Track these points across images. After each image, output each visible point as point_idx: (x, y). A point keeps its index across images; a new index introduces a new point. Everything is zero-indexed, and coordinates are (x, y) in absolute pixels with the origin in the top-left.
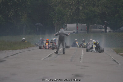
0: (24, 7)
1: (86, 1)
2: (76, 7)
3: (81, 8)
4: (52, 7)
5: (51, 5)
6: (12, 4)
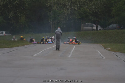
0: (23, 9)
6: (11, 6)
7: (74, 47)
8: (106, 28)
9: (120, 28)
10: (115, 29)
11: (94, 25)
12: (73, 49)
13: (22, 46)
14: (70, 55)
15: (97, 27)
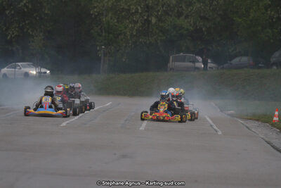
0: (38, 18)
1: (163, 7)
2: (143, 17)
3: (154, 20)
4: (93, 16)
5: (91, 12)
6: (13, 12)
9: (256, 65)
10: (246, 67)
11: (197, 57)
14: (144, 125)
15: (205, 63)
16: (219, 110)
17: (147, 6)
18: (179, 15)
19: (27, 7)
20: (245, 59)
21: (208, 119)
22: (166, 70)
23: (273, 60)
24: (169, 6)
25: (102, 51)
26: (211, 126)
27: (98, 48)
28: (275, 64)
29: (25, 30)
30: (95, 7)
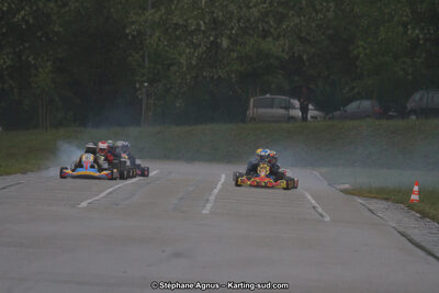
0: (44, 39)
1: (239, 21)
2: (208, 38)
3: (225, 43)
4: (130, 37)
5: (127, 31)
6: (4, 30)
7: (223, 176)
8: (337, 113)
9: (383, 114)
10: (368, 116)
11: (292, 101)
12: (219, 186)
13: (39, 169)
14: (209, 206)
15: (304, 110)
16: (326, 183)
17: (215, 21)
18: (265, 34)
19: (27, 22)
20: (366, 104)
21: (309, 197)
22: (243, 121)
23: (410, 105)
24: (249, 20)
25: (144, 90)
26: (314, 207)
27: (138, 86)
28: (414, 112)
29: (23, 58)
30: (133, 23)
